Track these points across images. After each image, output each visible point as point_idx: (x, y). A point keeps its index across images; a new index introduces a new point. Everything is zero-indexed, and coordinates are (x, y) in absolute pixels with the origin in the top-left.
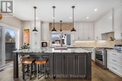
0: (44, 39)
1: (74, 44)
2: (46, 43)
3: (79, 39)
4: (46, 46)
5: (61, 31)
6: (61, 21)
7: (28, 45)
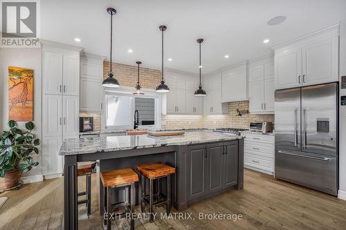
0: (87, 109)
1: (164, 123)
2: (91, 119)
3: (176, 111)
4: (92, 130)
5: (138, 87)
6: (139, 63)
7: (31, 126)
